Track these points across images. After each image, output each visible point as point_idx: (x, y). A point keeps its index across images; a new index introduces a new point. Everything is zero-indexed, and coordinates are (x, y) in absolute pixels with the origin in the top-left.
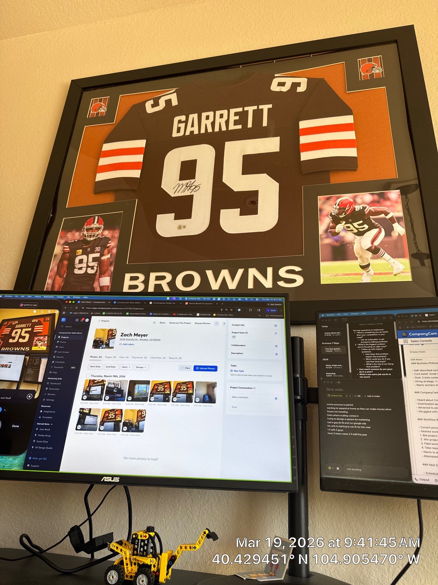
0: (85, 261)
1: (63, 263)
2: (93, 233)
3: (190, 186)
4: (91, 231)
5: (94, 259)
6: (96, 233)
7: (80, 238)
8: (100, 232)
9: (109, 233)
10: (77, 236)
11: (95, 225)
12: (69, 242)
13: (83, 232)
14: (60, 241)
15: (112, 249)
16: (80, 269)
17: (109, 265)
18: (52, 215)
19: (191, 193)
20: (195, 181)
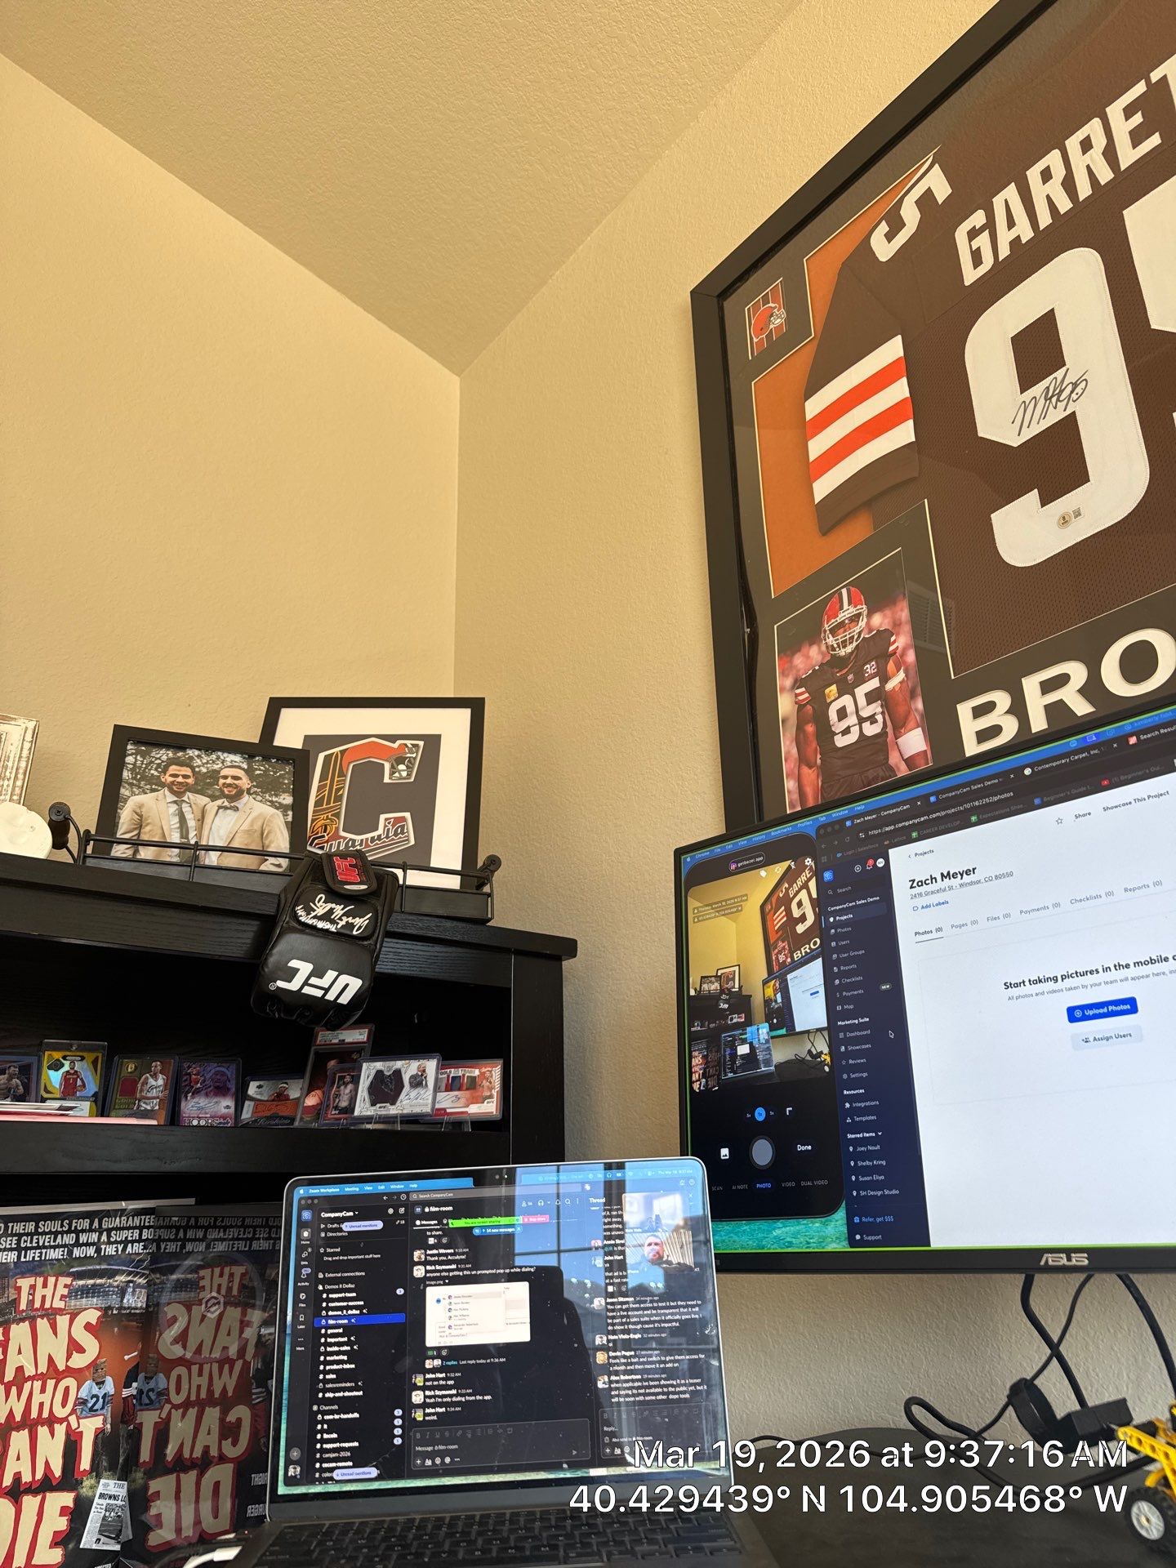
0: (850, 709)
1: (804, 732)
2: (847, 633)
3: (1057, 391)
4: (842, 630)
5: (871, 697)
6: (854, 631)
7: (823, 658)
8: (862, 623)
9: (885, 616)
10: (811, 657)
11: (848, 611)
12: (803, 677)
13: (825, 640)
14: (784, 682)
15: (903, 654)
16: (846, 731)
17: (908, 699)
18: (749, 630)
19: (1065, 410)
20: (1068, 370)
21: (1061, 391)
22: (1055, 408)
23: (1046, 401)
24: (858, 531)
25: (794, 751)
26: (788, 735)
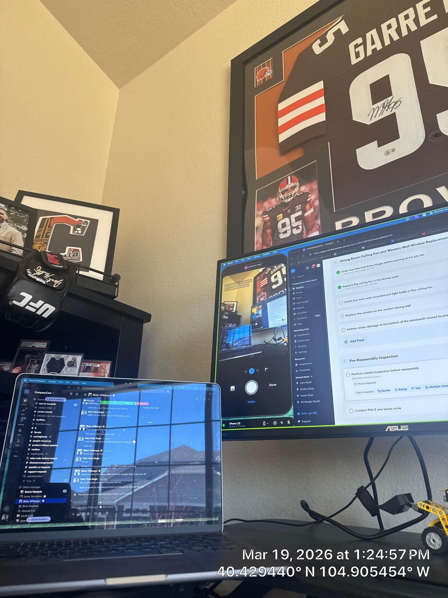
0: (288, 223)
1: (266, 232)
2: (289, 193)
3: (388, 105)
4: (287, 192)
5: (297, 219)
6: (292, 193)
7: (277, 204)
8: (296, 190)
9: (307, 187)
10: (274, 202)
11: (290, 185)
12: (268, 210)
13: (279, 196)
14: (258, 212)
15: (313, 202)
16: (285, 232)
17: (314, 220)
18: (244, 192)
19: (391, 112)
20: (393, 97)
21: (390, 105)
22: (387, 111)
23: (383, 108)
24: (297, 154)
25: (261, 240)
26: (258, 234)
